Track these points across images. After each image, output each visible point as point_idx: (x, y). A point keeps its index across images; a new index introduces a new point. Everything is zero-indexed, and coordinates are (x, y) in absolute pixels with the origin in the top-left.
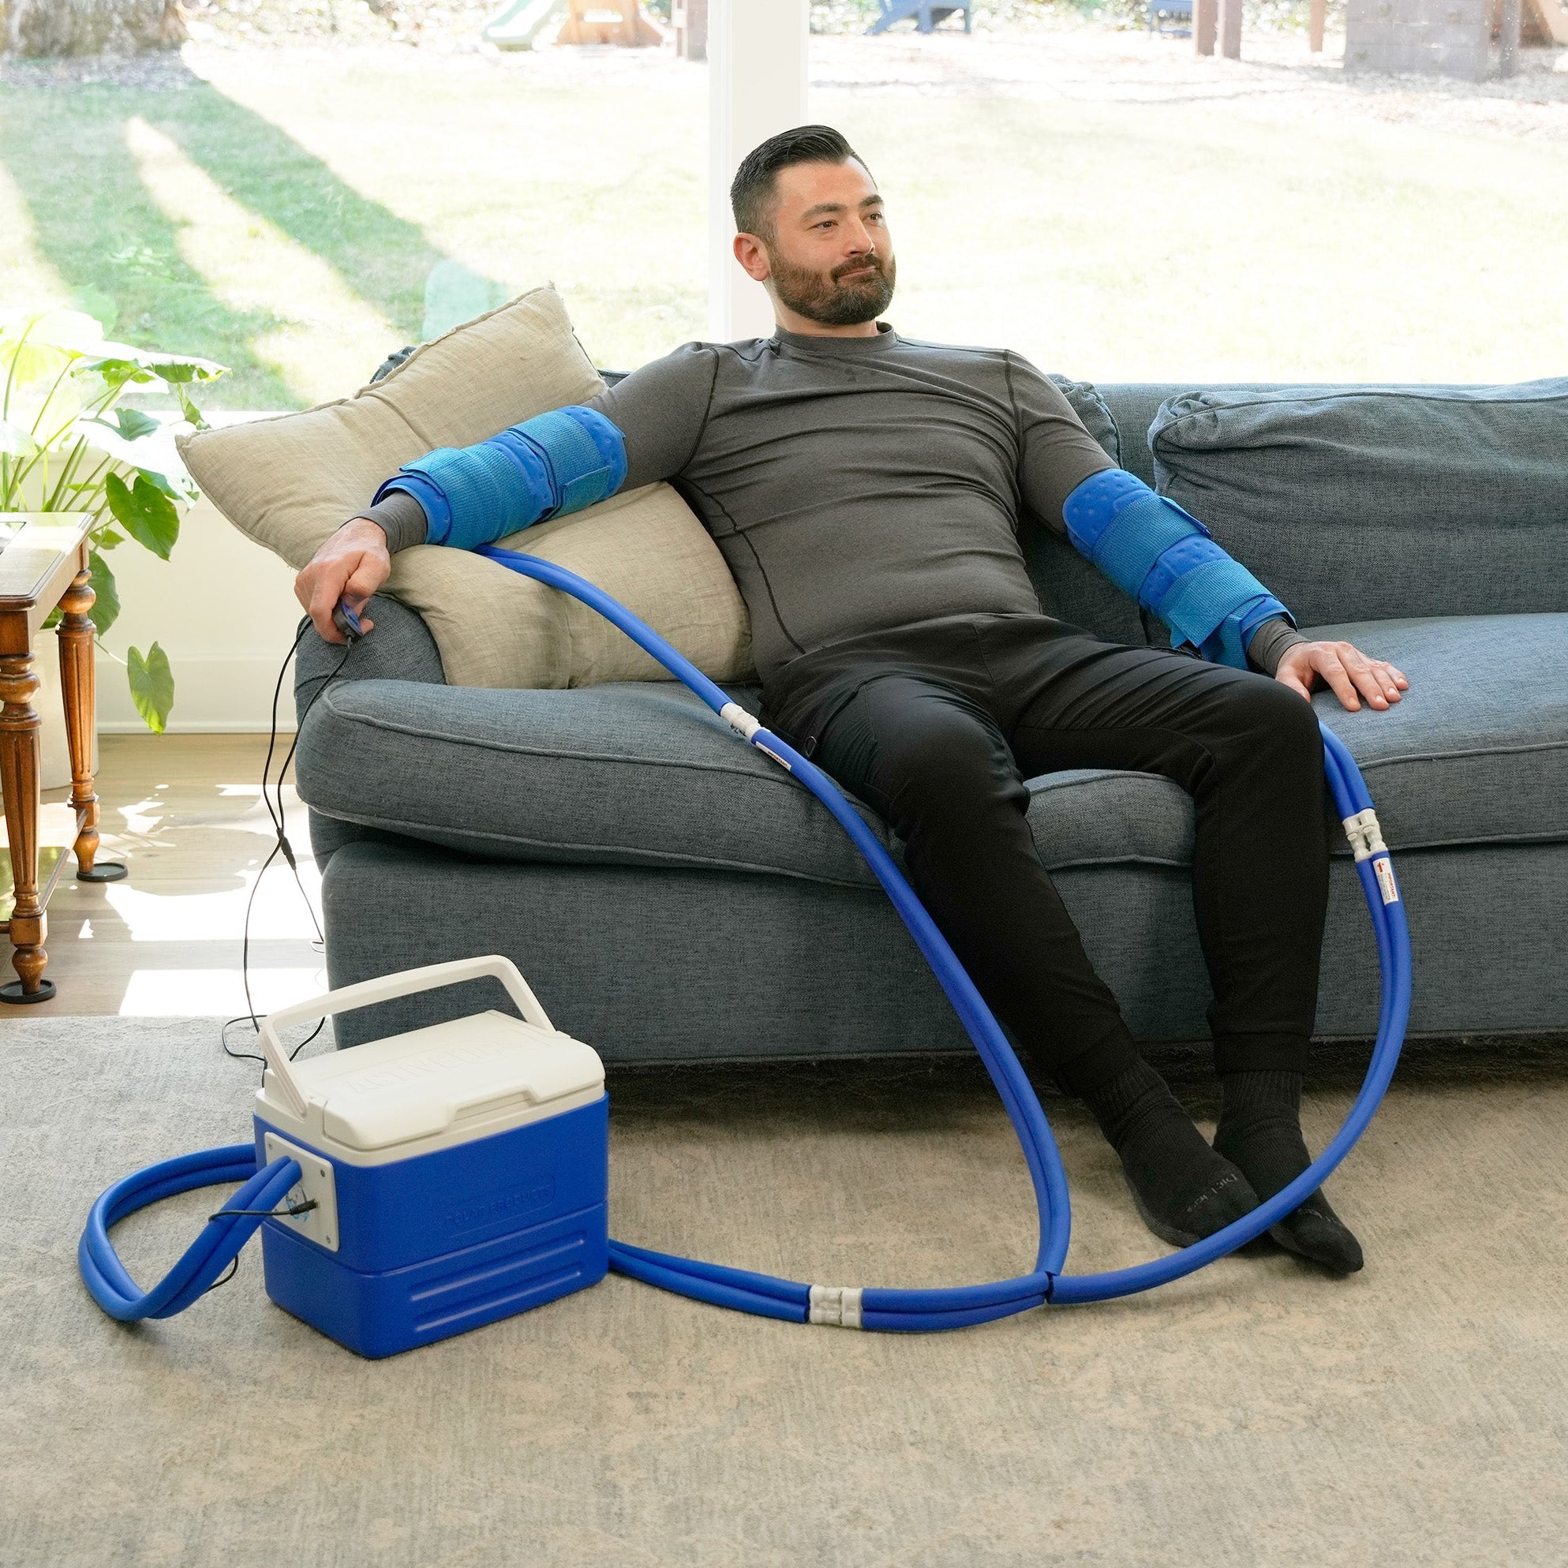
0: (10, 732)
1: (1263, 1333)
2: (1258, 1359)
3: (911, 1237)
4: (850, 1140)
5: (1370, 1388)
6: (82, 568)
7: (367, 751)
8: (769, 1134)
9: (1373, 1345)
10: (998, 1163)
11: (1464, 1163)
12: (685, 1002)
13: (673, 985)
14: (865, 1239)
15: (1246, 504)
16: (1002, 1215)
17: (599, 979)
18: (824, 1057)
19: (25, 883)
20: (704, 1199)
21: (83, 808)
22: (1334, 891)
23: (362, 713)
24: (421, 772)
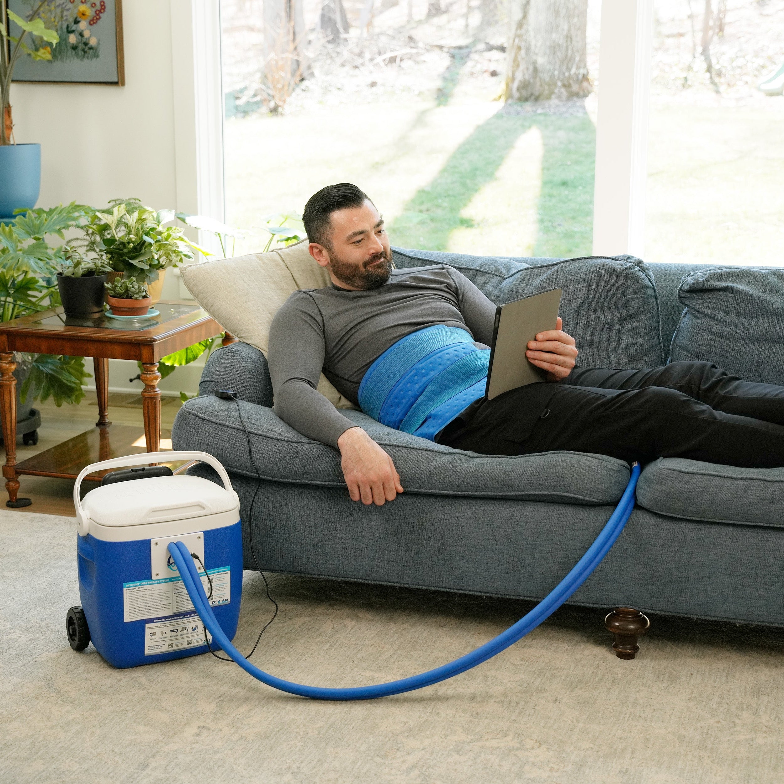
12: (336, 549)
15: (715, 328)
18: (402, 585)
23: (195, 411)
24: (216, 440)
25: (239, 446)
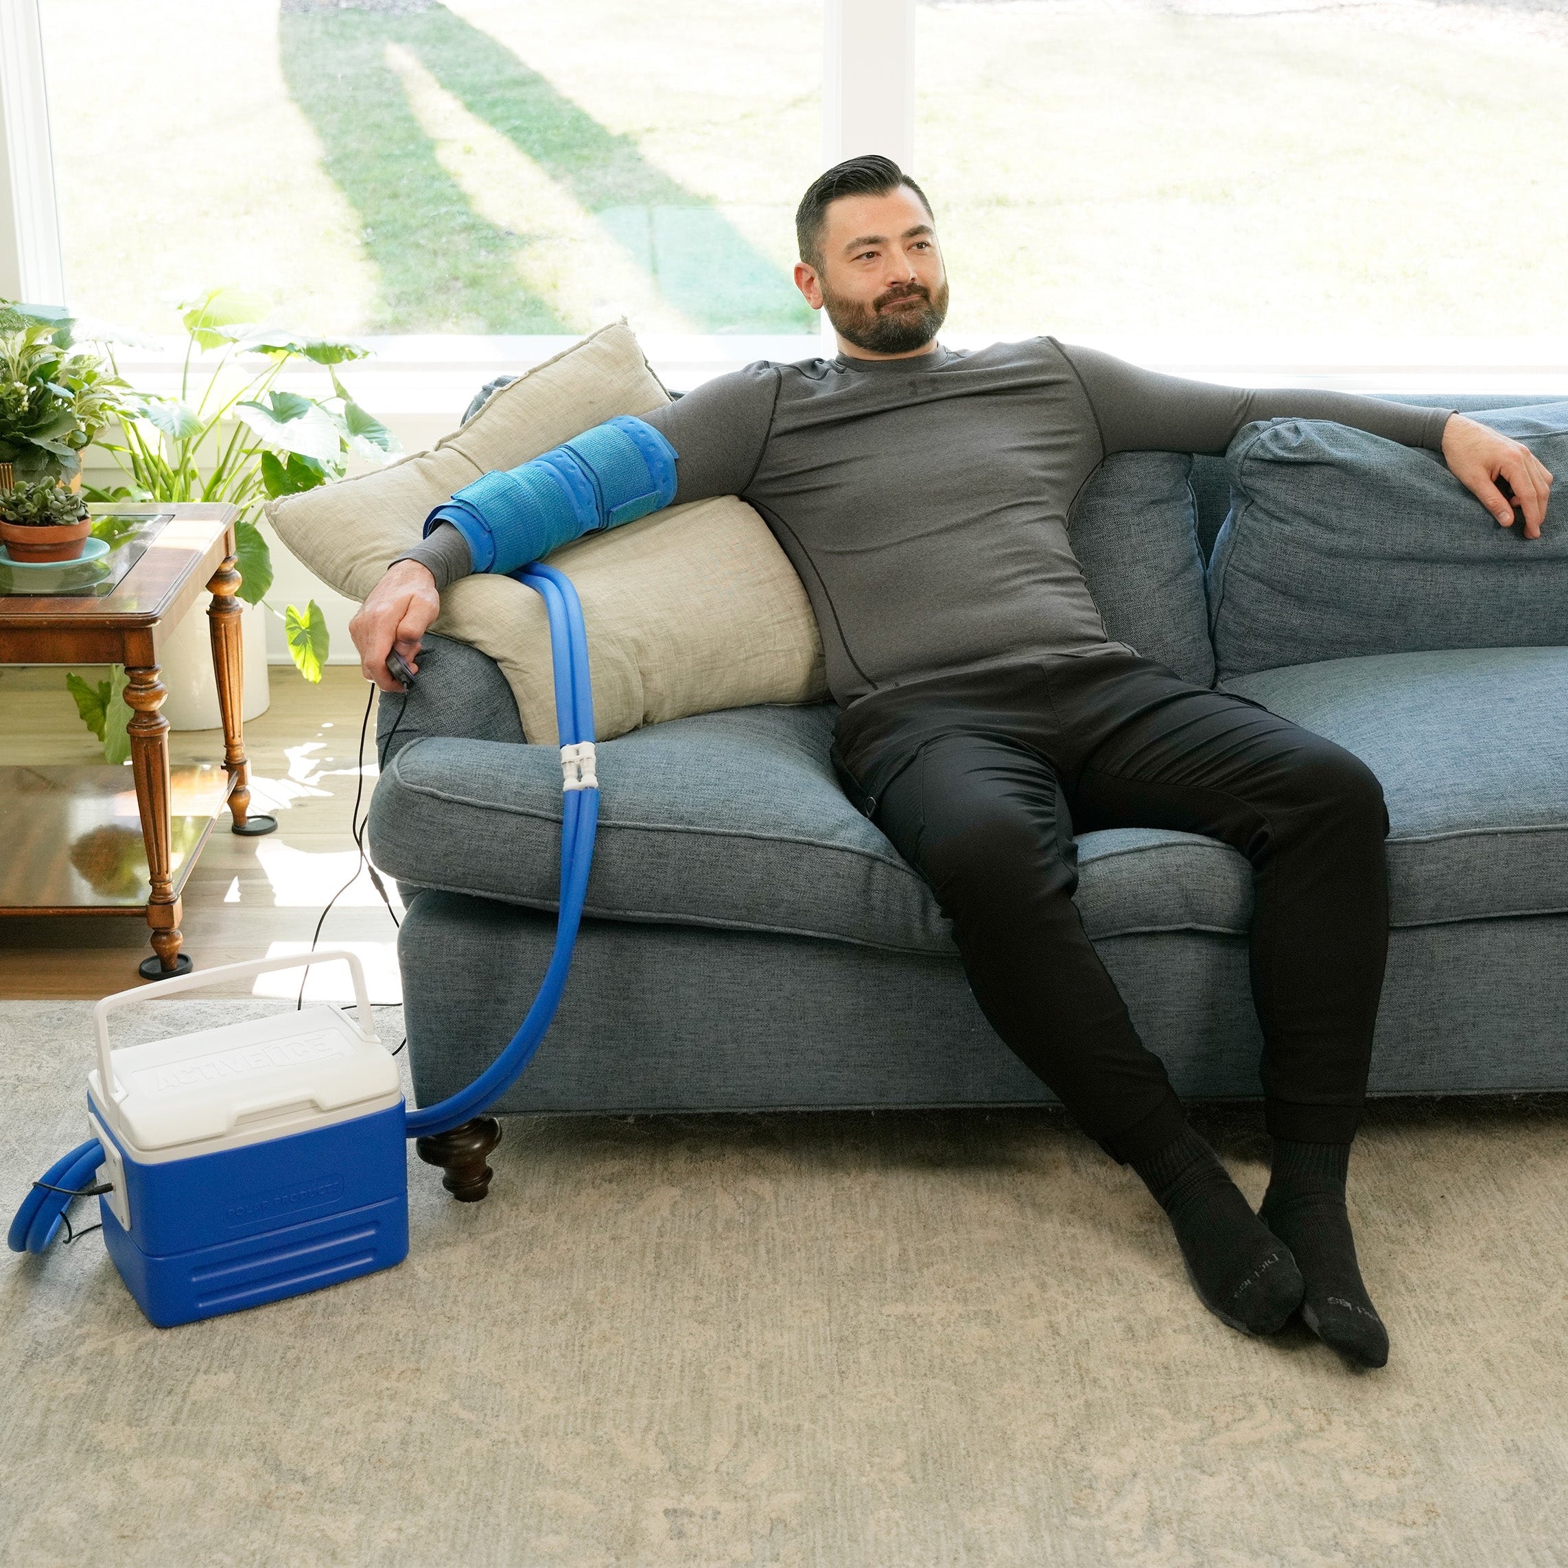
0: (139, 738)
1: (1303, 1452)
2: (1297, 1488)
3: (958, 1308)
4: (909, 1177)
5: (1410, 1533)
6: (228, 554)
7: (432, 823)
8: (831, 1165)
9: (1415, 1473)
10: (1050, 1211)
11: (1511, 1225)
12: (746, 1056)
13: (735, 1041)
14: (914, 1309)
15: (1319, 540)
16: (1051, 1281)
17: (664, 1035)
18: (883, 1107)
19: (159, 873)
20: (762, 1250)
21: (234, 770)
22: (1391, 958)
23: (427, 786)
24: (484, 844)
25: (538, 851)
